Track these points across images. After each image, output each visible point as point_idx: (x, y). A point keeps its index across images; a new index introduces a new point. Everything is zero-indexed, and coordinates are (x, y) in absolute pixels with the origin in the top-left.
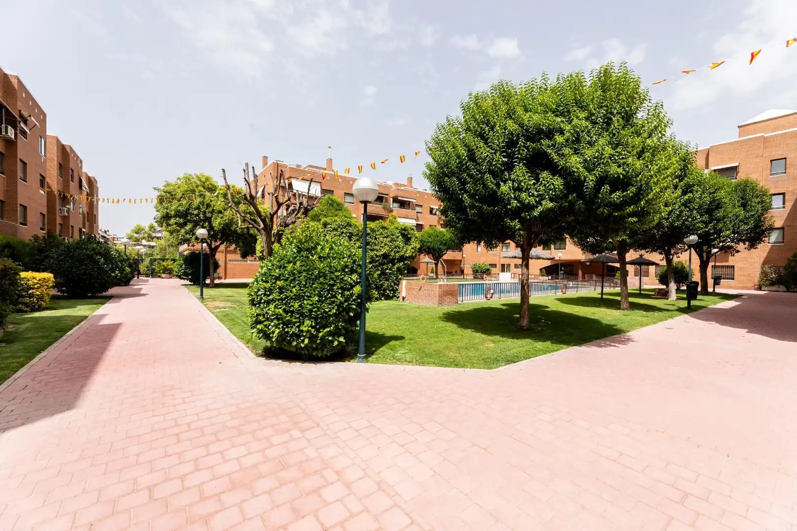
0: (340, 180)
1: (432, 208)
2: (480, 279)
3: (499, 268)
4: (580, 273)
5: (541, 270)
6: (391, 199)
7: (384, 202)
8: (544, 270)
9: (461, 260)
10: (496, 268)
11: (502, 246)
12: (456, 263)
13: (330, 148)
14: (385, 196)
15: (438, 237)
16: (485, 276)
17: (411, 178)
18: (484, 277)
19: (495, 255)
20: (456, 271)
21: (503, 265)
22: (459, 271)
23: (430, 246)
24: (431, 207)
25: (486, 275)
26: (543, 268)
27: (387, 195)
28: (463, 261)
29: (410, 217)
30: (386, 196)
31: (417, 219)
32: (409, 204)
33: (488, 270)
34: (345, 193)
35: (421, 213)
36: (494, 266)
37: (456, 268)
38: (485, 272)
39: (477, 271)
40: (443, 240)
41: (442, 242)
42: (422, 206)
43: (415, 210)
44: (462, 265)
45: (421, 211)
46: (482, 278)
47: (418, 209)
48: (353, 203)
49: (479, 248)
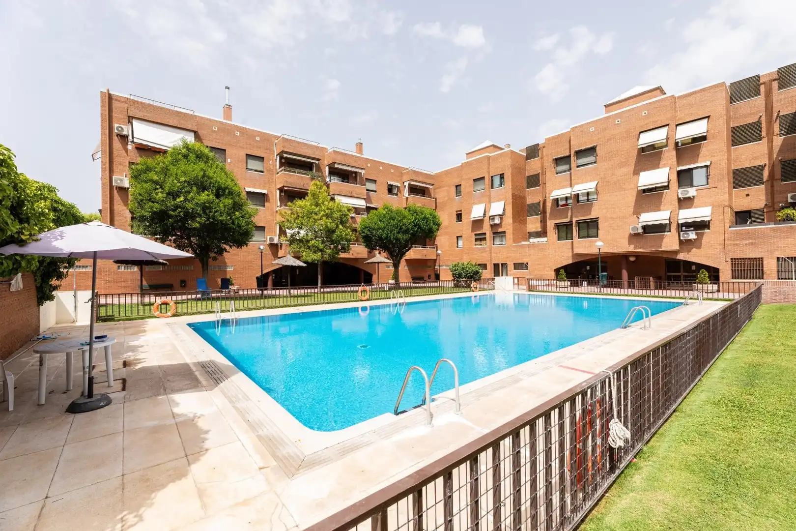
0: (238, 134)
1: (392, 186)
2: (464, 287)
3: (491, 269)
4: (625, 274)
5: (557, 271)
6: (327, 169)
7: (314, 171)
8: (562, 271)
9: (435, 261)
10: (486, 269)
11: (494, 237)
12: (429, 264)
13: (229, 88)
14: (314, 161)
15: (394, 220)
16: (473, 283)
17: (361, 144)
18: (472, 285)
19: (484, 250)
20: (429, 276)
21: (496, 266)
22: (433, 276)
23: (382, 235)
24: (390, 183)
25: (475, 281)
26: (562, 268)
27: (318, 160)
28: (438, 261)
29: (355, 195)
30: (317, 162)
31: (368, 200)
32: (356, 177)
33: (477, 273)
34: (247, 154)
35: (375, 191)
36: (484, 266)
37: (430, 272)
38: (472, 277)
39: (460, 275)
40: (403, 225)
41: (401, 228)
42: (375, 181)
43: (364, 185)
44: (437, 267)
45: (375, 190)
46: (469, 286)
47: (370, 186)
48: (262, 172)
49: (459, 242)
